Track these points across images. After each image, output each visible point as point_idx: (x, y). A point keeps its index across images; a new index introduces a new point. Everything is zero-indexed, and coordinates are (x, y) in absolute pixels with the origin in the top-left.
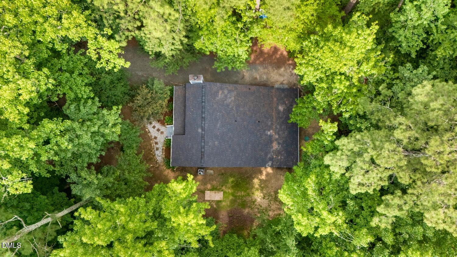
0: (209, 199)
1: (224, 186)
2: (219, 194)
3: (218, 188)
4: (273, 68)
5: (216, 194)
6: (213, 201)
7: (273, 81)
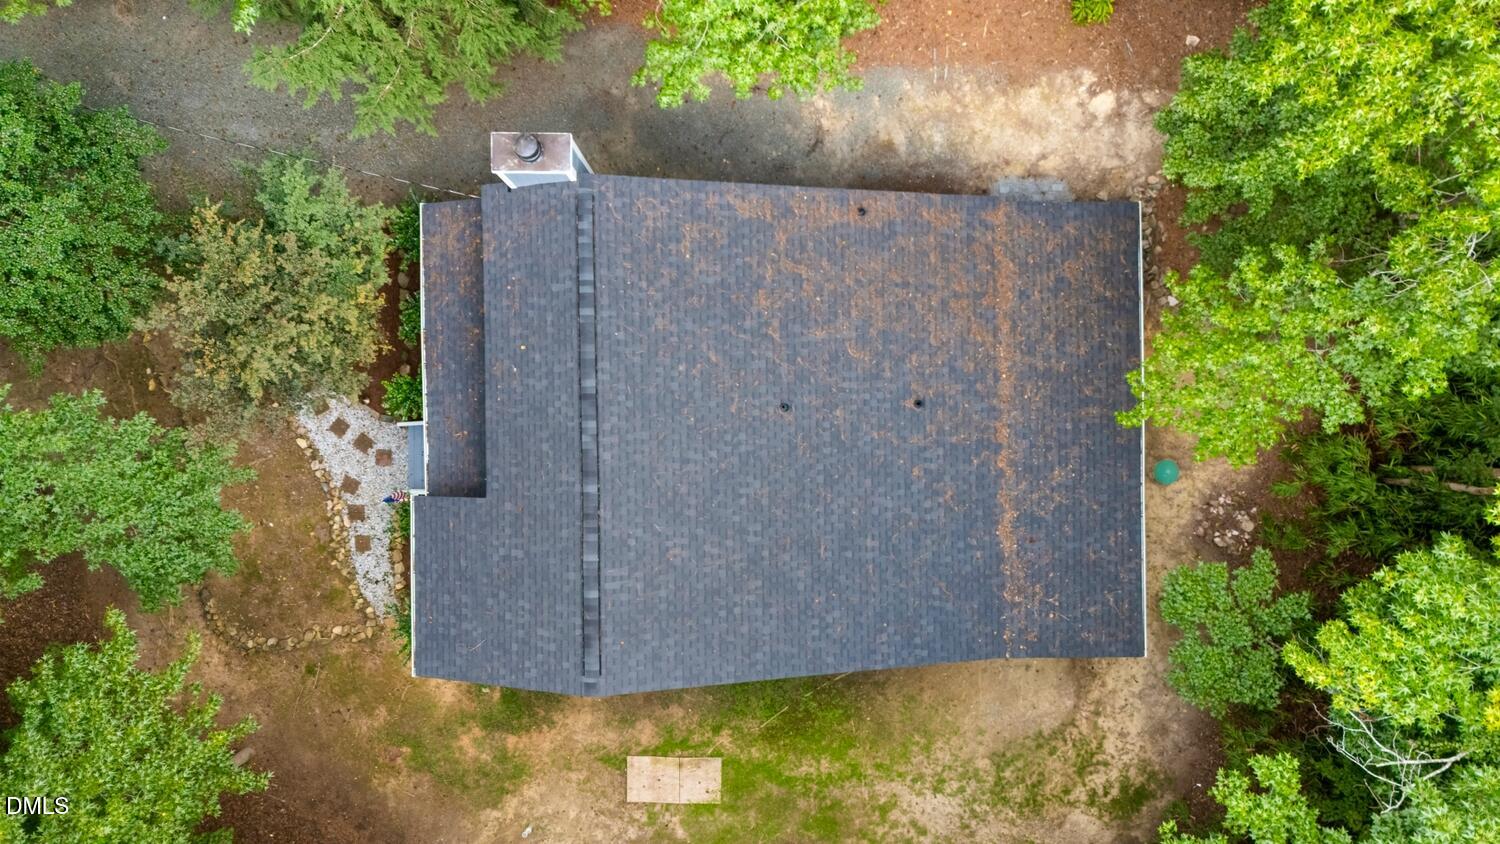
0: (647, 797)
1: (726, 732)
2: (700, 773)
3: (696, 738)
4: (981, 84)
5: (685, 771)
6: (667, 807)
7: (984, 159)
